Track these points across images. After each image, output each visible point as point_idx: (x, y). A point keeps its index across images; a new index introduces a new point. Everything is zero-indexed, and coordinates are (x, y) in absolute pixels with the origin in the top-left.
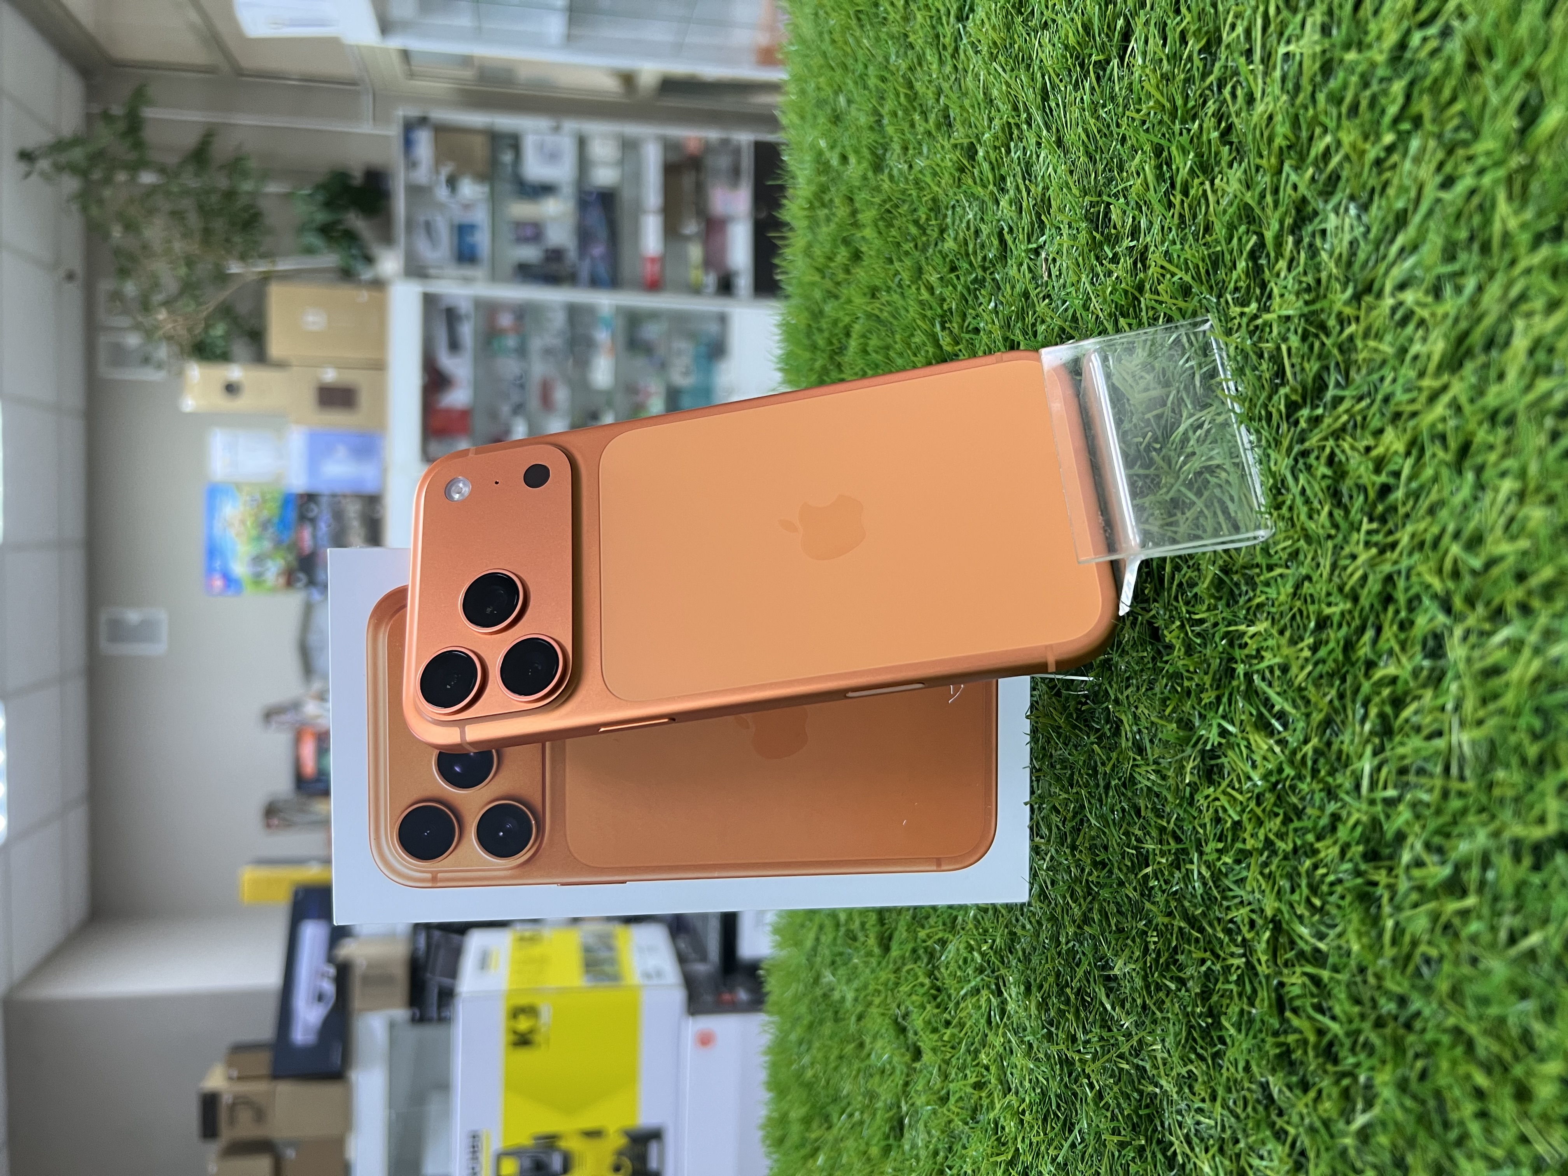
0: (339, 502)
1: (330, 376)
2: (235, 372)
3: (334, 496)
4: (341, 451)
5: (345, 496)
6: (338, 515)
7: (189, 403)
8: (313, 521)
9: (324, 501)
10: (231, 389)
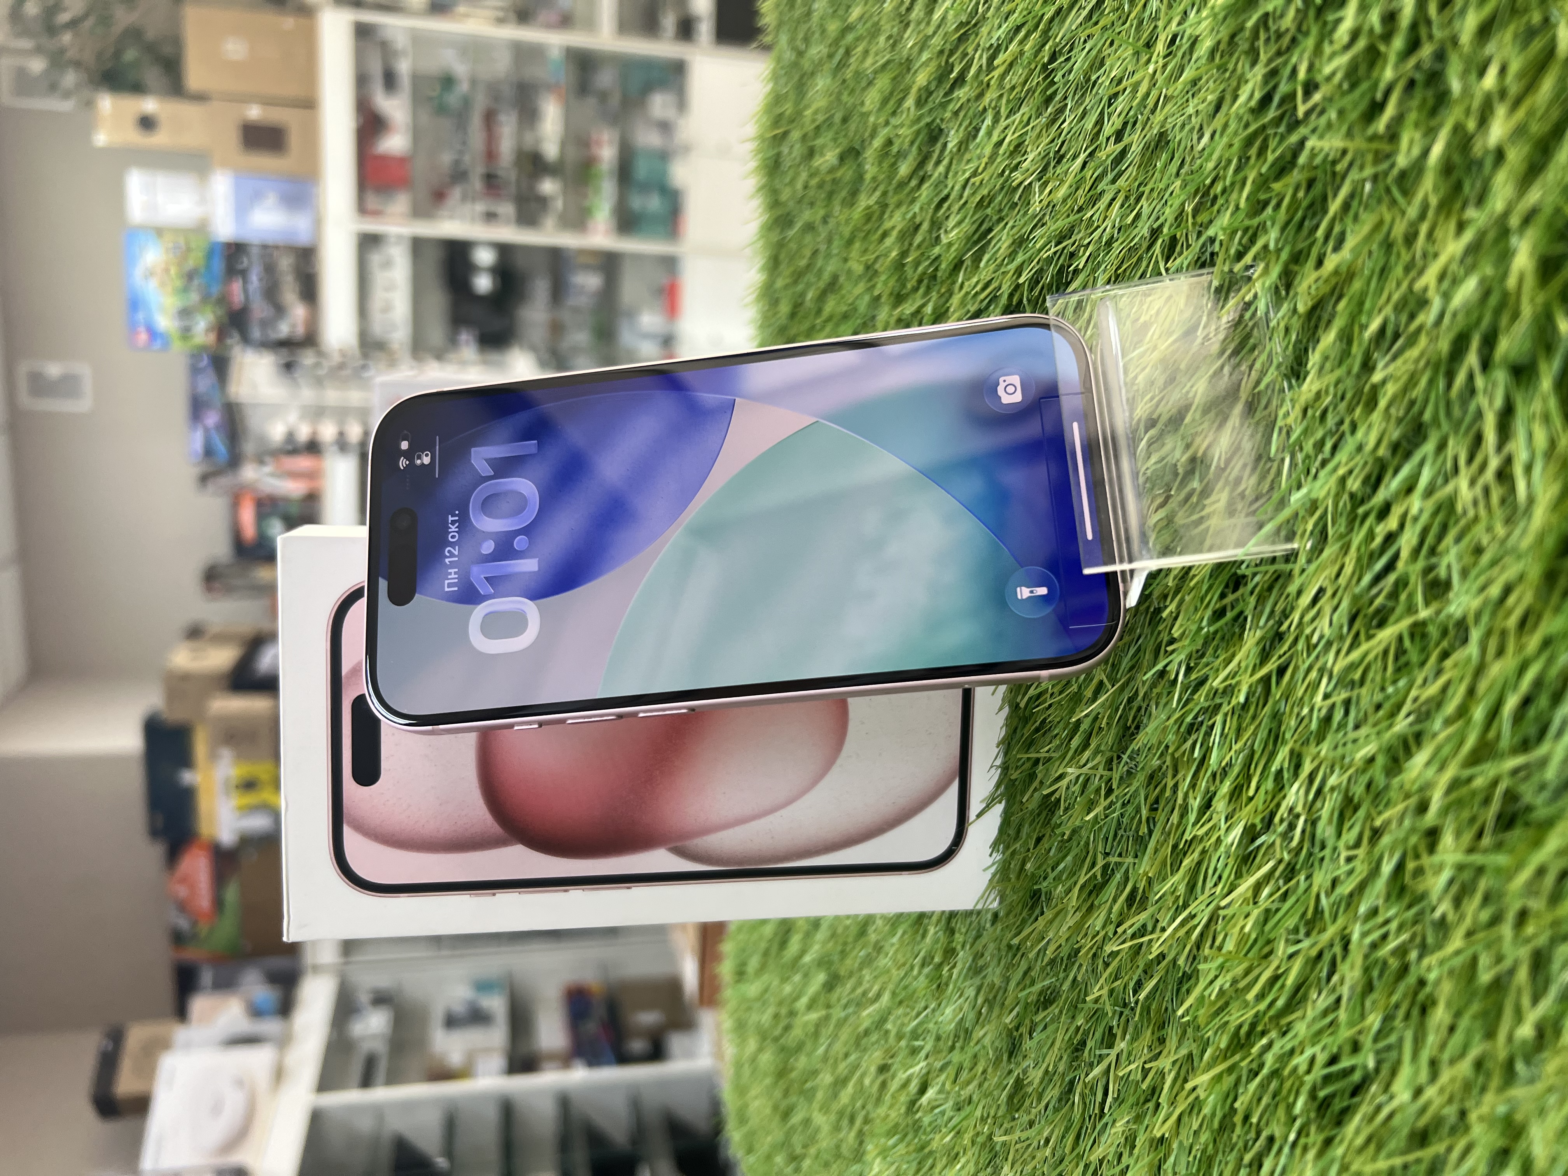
0: (271, 255)
1: (254, 113)
2: (150, 105)
3: (265, 247)
4: (271, 199)
5: (277, 247)
6: (270, 269)
7: (101, 139)
8: (244, 274)
9: (255, 252)
10: (147, 123)
